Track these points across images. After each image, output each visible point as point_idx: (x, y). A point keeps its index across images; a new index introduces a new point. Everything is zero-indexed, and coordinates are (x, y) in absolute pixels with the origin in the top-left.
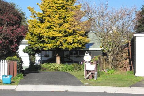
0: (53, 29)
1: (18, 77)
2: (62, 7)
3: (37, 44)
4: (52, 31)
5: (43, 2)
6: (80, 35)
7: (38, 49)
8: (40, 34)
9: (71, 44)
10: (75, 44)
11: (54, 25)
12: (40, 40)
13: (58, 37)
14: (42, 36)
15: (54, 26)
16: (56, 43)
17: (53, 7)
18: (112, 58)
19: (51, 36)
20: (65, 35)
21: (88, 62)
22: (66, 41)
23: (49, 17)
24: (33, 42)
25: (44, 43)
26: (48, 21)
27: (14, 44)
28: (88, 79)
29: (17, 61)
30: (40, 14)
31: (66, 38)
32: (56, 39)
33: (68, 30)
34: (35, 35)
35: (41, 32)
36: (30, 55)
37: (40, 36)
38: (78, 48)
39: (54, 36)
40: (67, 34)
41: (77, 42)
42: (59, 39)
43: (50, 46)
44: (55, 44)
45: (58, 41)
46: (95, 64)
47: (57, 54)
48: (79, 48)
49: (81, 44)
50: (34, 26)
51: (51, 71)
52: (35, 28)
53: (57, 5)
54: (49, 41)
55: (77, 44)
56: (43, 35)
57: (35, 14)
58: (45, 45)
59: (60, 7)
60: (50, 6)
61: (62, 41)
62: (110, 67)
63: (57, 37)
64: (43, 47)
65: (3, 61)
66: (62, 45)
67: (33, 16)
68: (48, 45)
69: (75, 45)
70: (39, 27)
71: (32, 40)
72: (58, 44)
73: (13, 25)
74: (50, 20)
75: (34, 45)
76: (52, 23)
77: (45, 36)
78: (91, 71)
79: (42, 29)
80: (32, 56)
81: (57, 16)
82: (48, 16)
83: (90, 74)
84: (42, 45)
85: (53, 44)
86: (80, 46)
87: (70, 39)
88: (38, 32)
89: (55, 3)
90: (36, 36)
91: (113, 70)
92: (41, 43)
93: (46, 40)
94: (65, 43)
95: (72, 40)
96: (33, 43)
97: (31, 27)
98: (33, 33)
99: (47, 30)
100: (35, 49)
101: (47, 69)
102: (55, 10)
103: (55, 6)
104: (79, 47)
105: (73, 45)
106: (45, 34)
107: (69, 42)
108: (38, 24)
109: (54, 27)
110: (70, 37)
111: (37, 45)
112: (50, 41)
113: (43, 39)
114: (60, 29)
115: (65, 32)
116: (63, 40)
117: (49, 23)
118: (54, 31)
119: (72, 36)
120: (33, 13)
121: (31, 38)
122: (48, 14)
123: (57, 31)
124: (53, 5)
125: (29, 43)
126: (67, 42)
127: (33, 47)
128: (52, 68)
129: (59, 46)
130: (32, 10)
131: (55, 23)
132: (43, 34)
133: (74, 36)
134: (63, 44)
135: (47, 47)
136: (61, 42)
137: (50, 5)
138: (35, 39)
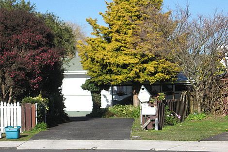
0: (124, 52)
1: (37, 128)
2: (139, 17)
3: (100, 75)
4: (123, 55)
5: (108, 11)
6: (167, 60)
7: (103, 83)
8: (104, 60)
9: (152, 74)
10: (160, 74)
11: (125, 45)
12: (105, 69)
13: (132, 64)
14: (106, 62)
15: (125, 47)
16: (129, 73)
17: (124, 17)
18: (202, 95)
19: (121, 62)
20: (144, 61)
21: (145, 102)
22: (145, 69)
23: (118, 34)
24: (96, 72)
25: (111, 73)
26: (117, 40)
27: (36, 78)
28: (146, 129)
29: (36, 104)
30: (104, 29)
31: (145, 65)
32: (128, 68)
33: (147, 53)
34: (97, 62)
35: (105, 58)
36: (92, 92)
37: (104, 63)
38: (164, 80)
39: (125, 62)
40: (146, 58)
41: (162, 71)
42: (133, 67)
43: (120, 78)
44: (128, 75)
45: (132, 70)
46: (155, 105)
47: (134, 91)
48: (167, 80)
49: (169, 73)
50: (94, 48)
51: (122, 117)
52: (97, 51)
53: (130, 14)
54: (118, 71)
55: (163, 74)
56: (108, 61)
57: (98, 30)
58: (114, 77)
59: (135, 18)
60: (119, 17)
61: (138, 71)
62: (199, 110)
63: (130, 64)
64: (110, 80)
65: (15, 103)
66: (139, 77)
67: (96, 32)
68: (117, 77)
69: (159, 76)
70: (104, 49)
71: (93, 69)
72: (132, 74)
73: (35, 48)
74: (119, 38)
75: (97, 77)
76: (122, 43)
77: (112, 62)
78: (150, 116)
79: (107, 53)
80: (96, 95)
81: (130, 32)
82: (116, 31)
83: (149, 121)
84: (108, 77)
85: (125, 76)
86: (168, 77)
87: (150, 67)
88: (101, 57)
89: (127, 11)
90: (98, 64)
91: (203, 115)
92: (107, 74)
93: (114, 69)
94: (143, 72)
95: (154, 68)
96: (95, 74)
97: (90, 50)
98: (94, 59)
99: (115, 54)
100: (99, 84)
101: (115, 115)
102: (127, 23)
103: (127, 15)
104: (166, 78)
105: (156, 75)
106: (112, 60)
107: (150, 72)
108: (102, 44)
109: (125, 49)
110: (152, 63)
111: (101, 78)
112: (120, 70)
113: (108, 67)
114: (134, 51)
115: (143, 56)
116: (141, 68)
117: (117, 43)
118: (126, 54)
119: (154, 62)
120: (96, 28)
121: (91, 66)
122: (116, 29)
123: (131, 55)
124: (123, 15)
125: (89, 74)
126: (147, 71)
127: (96, 81)
128: (123, 112)
129: (134, 78)
130: (93, 24)
131: (126, 42)
132: (108, 59)
133: (157, 61)
134: (141, 74)
135: (116, 79)
136: (136, 71)
137: (119, 14)
138: (97, 68)
